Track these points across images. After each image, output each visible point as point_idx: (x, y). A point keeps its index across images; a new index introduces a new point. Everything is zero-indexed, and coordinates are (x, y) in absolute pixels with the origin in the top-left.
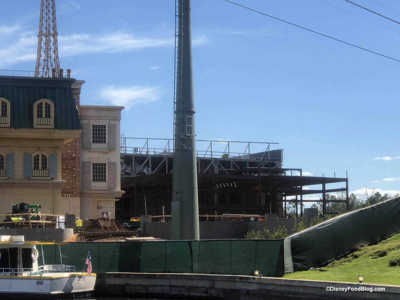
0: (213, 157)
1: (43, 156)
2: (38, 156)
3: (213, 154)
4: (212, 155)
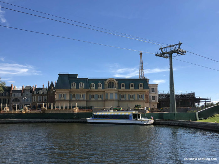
1: (141, 95)
4: (178, 94)
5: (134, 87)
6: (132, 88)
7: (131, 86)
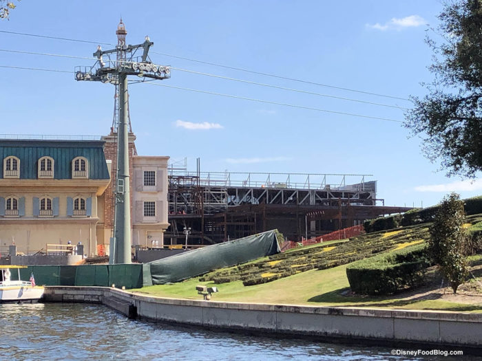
0: (311, 188)
1: (82, 199)
2: (78, 199)
3: (311, 185)
4: (309, 187)
5: (53, 173)
6: (46, 175)
7: (43, 169)
